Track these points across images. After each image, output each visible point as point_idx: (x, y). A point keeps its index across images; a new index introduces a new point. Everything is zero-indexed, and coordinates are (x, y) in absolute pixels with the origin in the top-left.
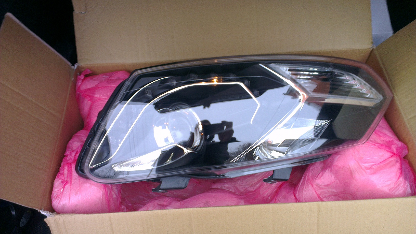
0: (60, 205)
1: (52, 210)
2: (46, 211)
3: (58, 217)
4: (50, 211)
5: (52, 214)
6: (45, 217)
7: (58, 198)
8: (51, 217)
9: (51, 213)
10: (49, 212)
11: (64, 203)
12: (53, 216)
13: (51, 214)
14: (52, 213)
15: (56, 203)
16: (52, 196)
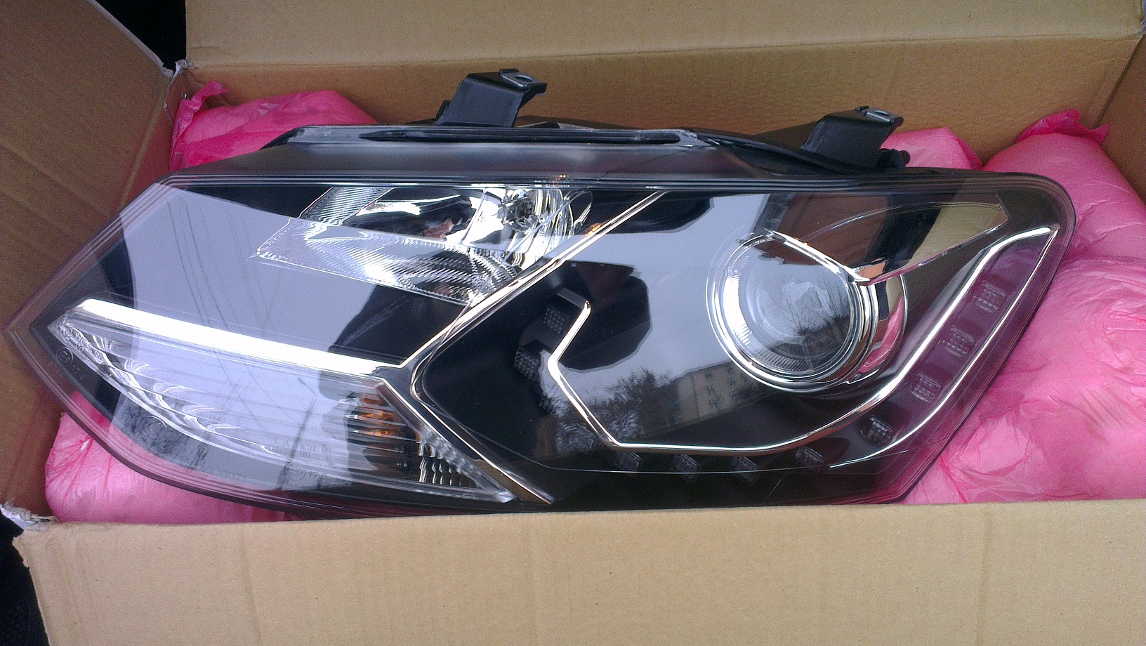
0: (74, 497)
1: (43, 508)
2: (19, 509)
3: (58, 531)
4: (34, 511)
5: (43, 521)
6: (17, 531)
7: (67, 471)
8: (35, 533)
9: (35, 517)
10: (29, 512)
11: (88, 488)
12: (43, 527)
13: (37, 522)
14: (42, 518)
15: (60, 489)
16: (48, 463)
